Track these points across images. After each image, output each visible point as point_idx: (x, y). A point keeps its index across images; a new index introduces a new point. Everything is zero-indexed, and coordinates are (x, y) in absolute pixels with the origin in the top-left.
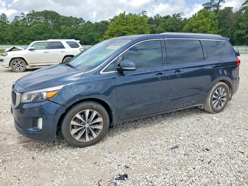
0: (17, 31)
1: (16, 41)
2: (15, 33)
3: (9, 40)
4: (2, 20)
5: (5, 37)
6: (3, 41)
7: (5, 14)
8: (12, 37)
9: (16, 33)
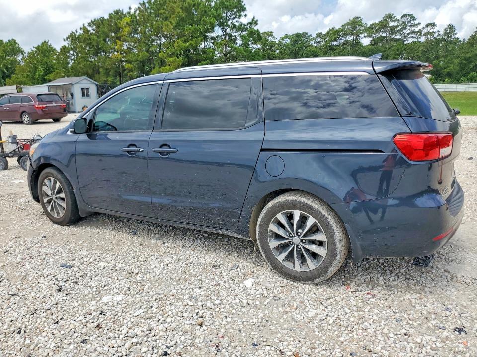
0: (468, 55)
1: (464, 76)
2: (464, 60)
3: (449, 75)
4: (446, 37)
5: (445, 68)
6: (439, 76)
7: (454, 25)
8: (458, 68)
9: (466, 59)
